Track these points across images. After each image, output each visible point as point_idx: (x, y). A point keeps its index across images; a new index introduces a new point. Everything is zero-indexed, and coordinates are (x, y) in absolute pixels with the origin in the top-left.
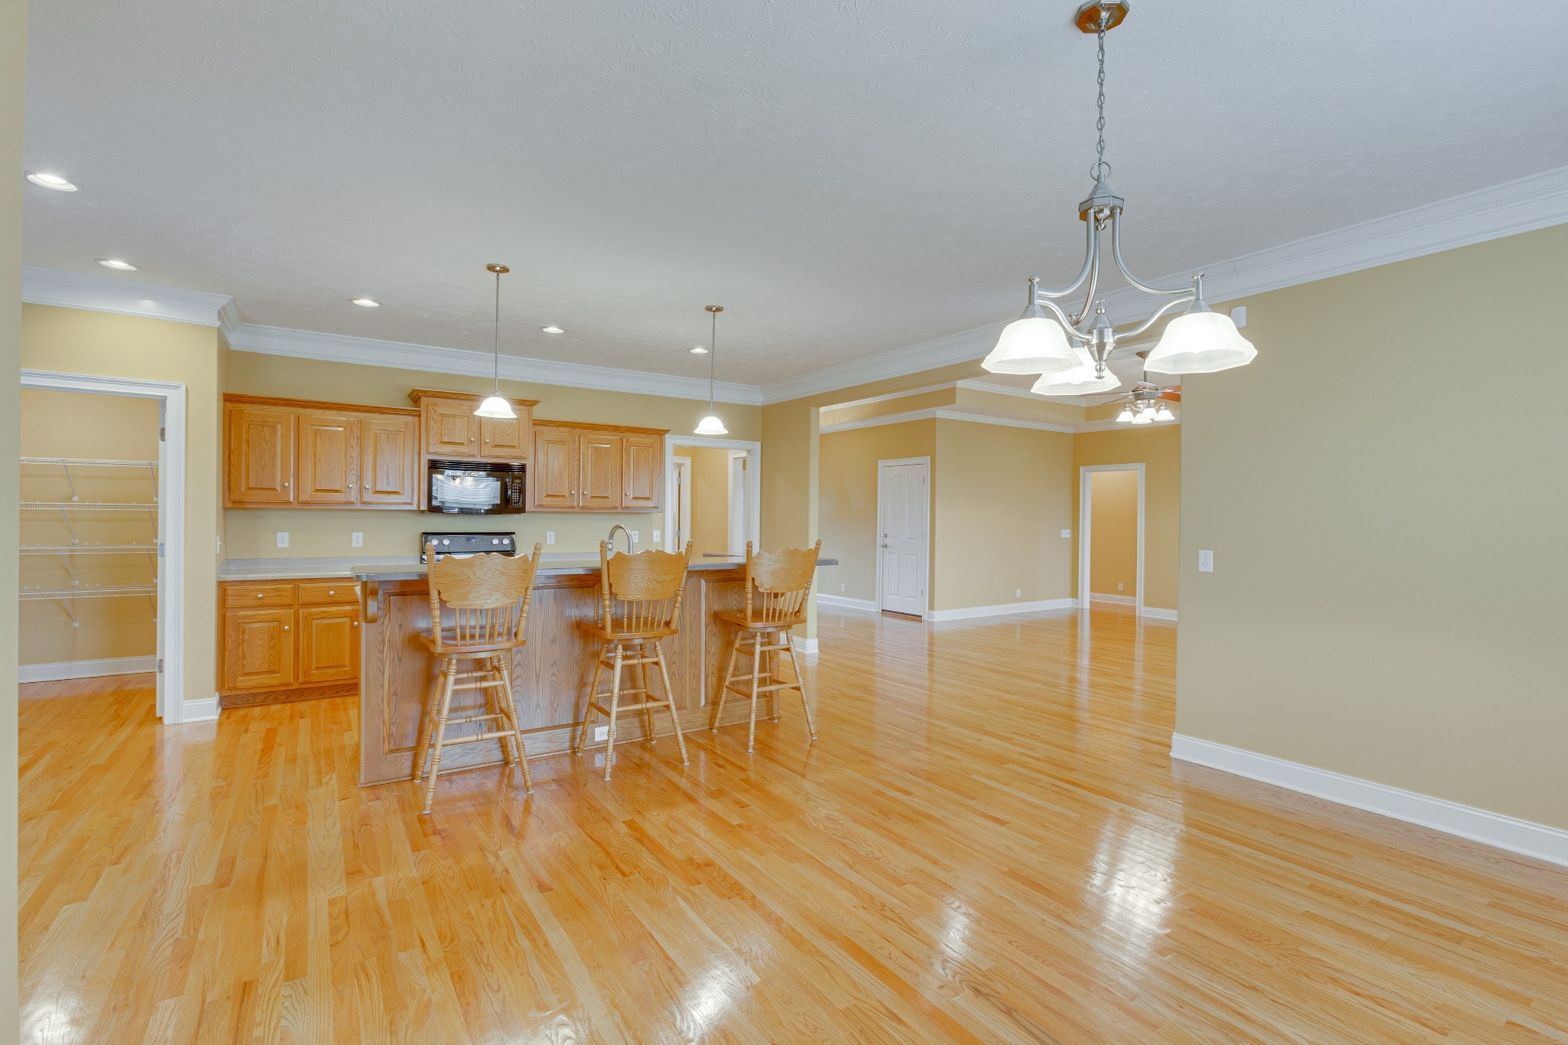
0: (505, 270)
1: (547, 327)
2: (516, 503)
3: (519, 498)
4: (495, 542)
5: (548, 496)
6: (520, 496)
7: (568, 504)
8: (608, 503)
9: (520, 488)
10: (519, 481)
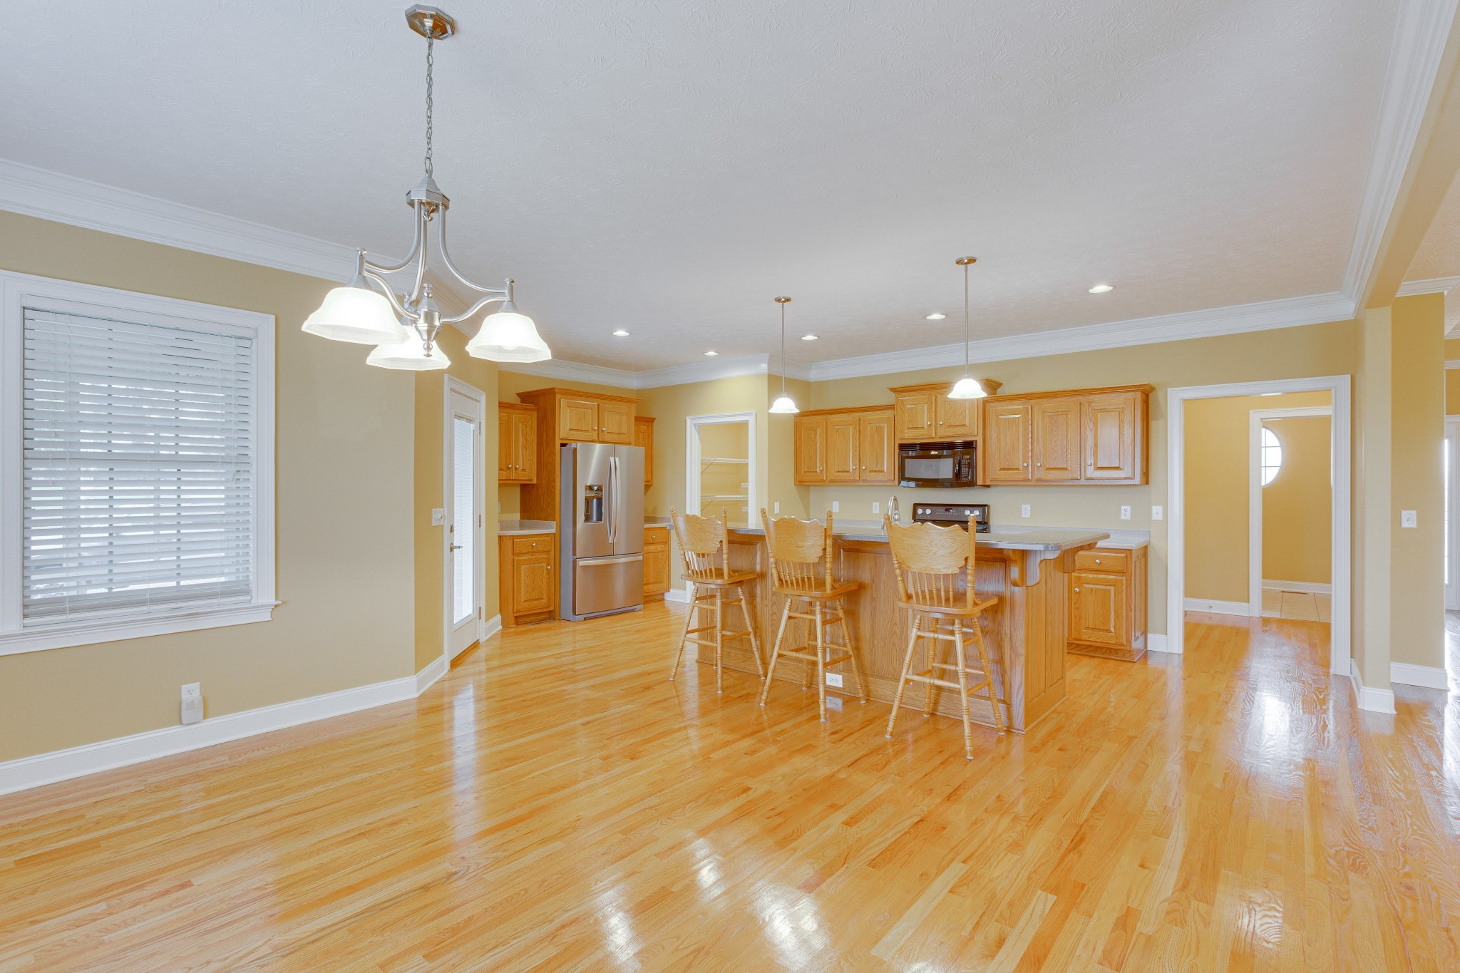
0: (788, 300)
1: (930, 315)
2: (965, 477)
3: (968, 472)
5: (1002, 469)
6: (969, 470)
7: (1022, 477)
8: (1067, 475)
9: (969, 464)
10: (968, 457)
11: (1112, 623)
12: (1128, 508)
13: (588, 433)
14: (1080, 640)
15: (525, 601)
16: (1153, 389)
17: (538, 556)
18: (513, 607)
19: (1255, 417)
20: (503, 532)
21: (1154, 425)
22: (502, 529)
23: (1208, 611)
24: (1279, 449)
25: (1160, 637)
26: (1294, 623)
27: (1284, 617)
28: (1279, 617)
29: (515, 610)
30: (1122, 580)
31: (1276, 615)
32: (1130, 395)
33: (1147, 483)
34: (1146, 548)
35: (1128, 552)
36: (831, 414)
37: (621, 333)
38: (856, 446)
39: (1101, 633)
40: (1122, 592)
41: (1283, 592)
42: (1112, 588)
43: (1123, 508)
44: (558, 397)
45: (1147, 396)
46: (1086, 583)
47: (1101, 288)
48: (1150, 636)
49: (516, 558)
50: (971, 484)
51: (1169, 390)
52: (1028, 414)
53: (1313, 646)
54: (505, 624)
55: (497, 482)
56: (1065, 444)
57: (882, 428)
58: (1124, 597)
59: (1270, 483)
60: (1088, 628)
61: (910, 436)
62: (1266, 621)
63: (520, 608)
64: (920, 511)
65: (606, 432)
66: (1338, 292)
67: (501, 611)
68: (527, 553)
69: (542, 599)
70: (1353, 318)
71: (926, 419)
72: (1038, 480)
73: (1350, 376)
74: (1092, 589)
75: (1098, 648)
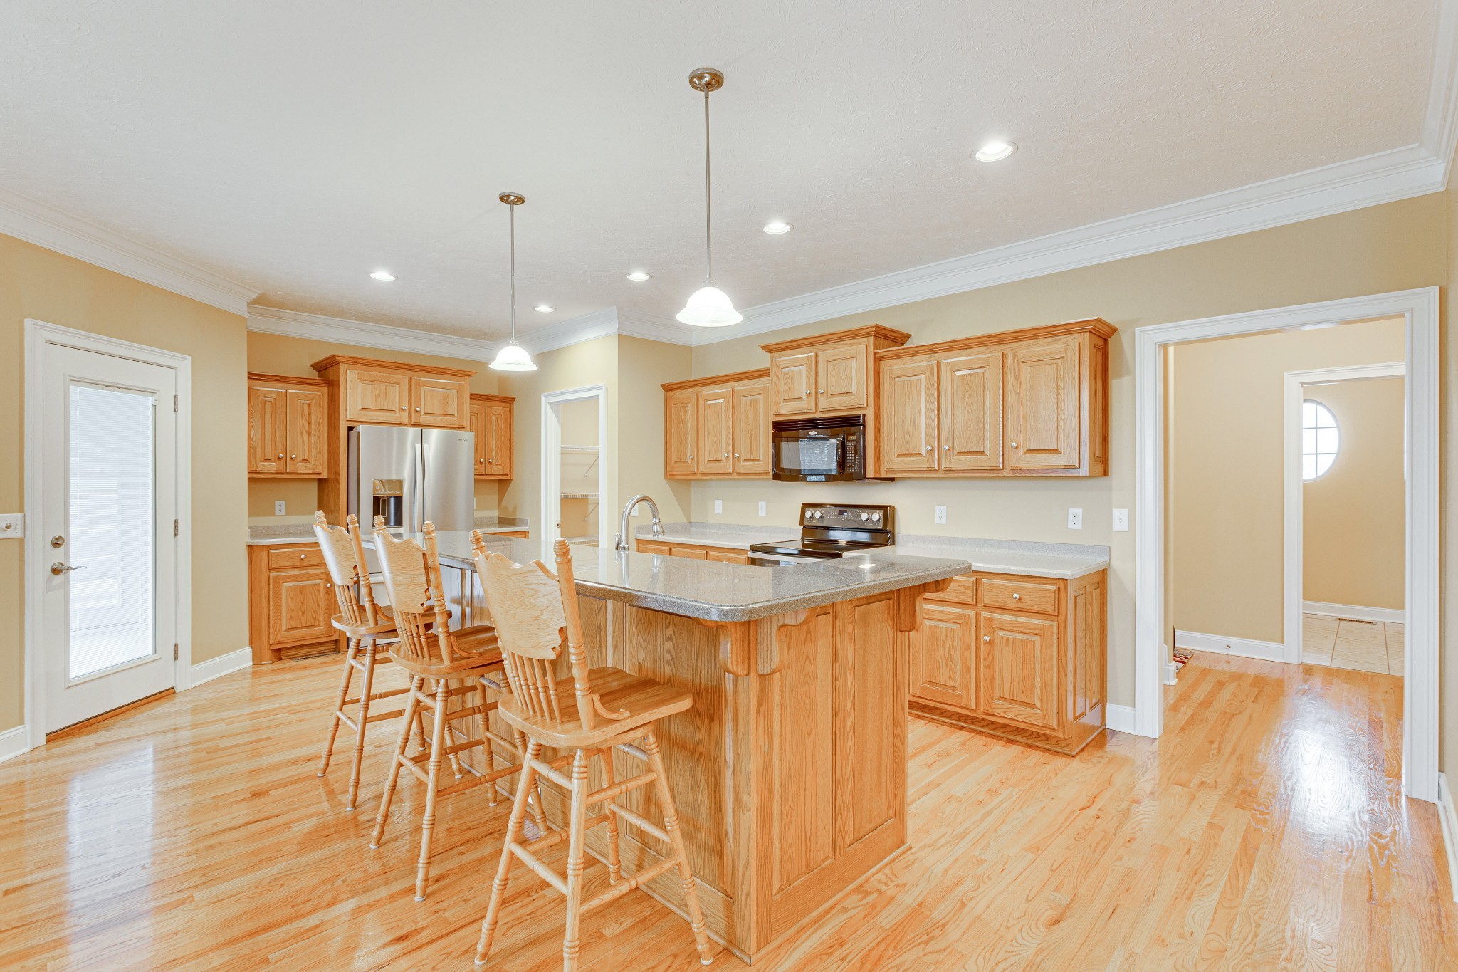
0: (520, 200)
2: (853, 467)
3: (855, 459)
4: (864, 516)
5: (900, 455)
6: (855, 456)
7: (925, 466)
9: (855, 446)
10: (854, 438)
11: (1037, 693)
12: (1079, 511)
13: (393, 414)
14: (993, 715)
15: (288, 630)
16: (1114, 330)
17: (310, 571)
18: (269, 638)
19: (1292, 383)
20: (253, 541)
21: (1114, 384)
22: (253, 536)
23: (1225, 652)
24: (1335, 431)
25: (1127, 710)
26: (1350, 676)
27: (1338, 664)
28: (1328, 664)
29: (271, 642)
30: (1051, 627)
31: (1324, 661)
32: (1073, 340)
33: (1106, 473)
34: (1103, 573)
35: (1061, 583)
36: (703, 385)
37: (382, 276)
38: (728, 427)
39: (1022, 708)
40: (1052, 645)
41: (1341, 619)
42: (1036, 638)
43: (1071, 511)
44: (343, 367)
45: (1106, 341)
46: (1000, 629)
47: (994, 150)
48: (1109, 706)
49: (273, 574)
50: (861, 477)
51: (1137, 330)
52: (933, 374)
53: (1375, 724)
54: (257, 660)
55: (245, 476)
56: (981, 416)
57: (756, 401)
58: (1055, 654)
59: (1324, 474)
60: (1002, 698)
61: (790, 411)
62: (1308, 670)
63: (279, 638)
64: (808, 514)
65: (423, 413)
66: (1417, 145)
67: (251, 643)
68: (294, 567)
69: (318, 625)
70: (1443, 189)
71: (804, 387)
72: (948, 471)
73: (1437, 288)
74: (1008, 639)
75: (1018, 731)
